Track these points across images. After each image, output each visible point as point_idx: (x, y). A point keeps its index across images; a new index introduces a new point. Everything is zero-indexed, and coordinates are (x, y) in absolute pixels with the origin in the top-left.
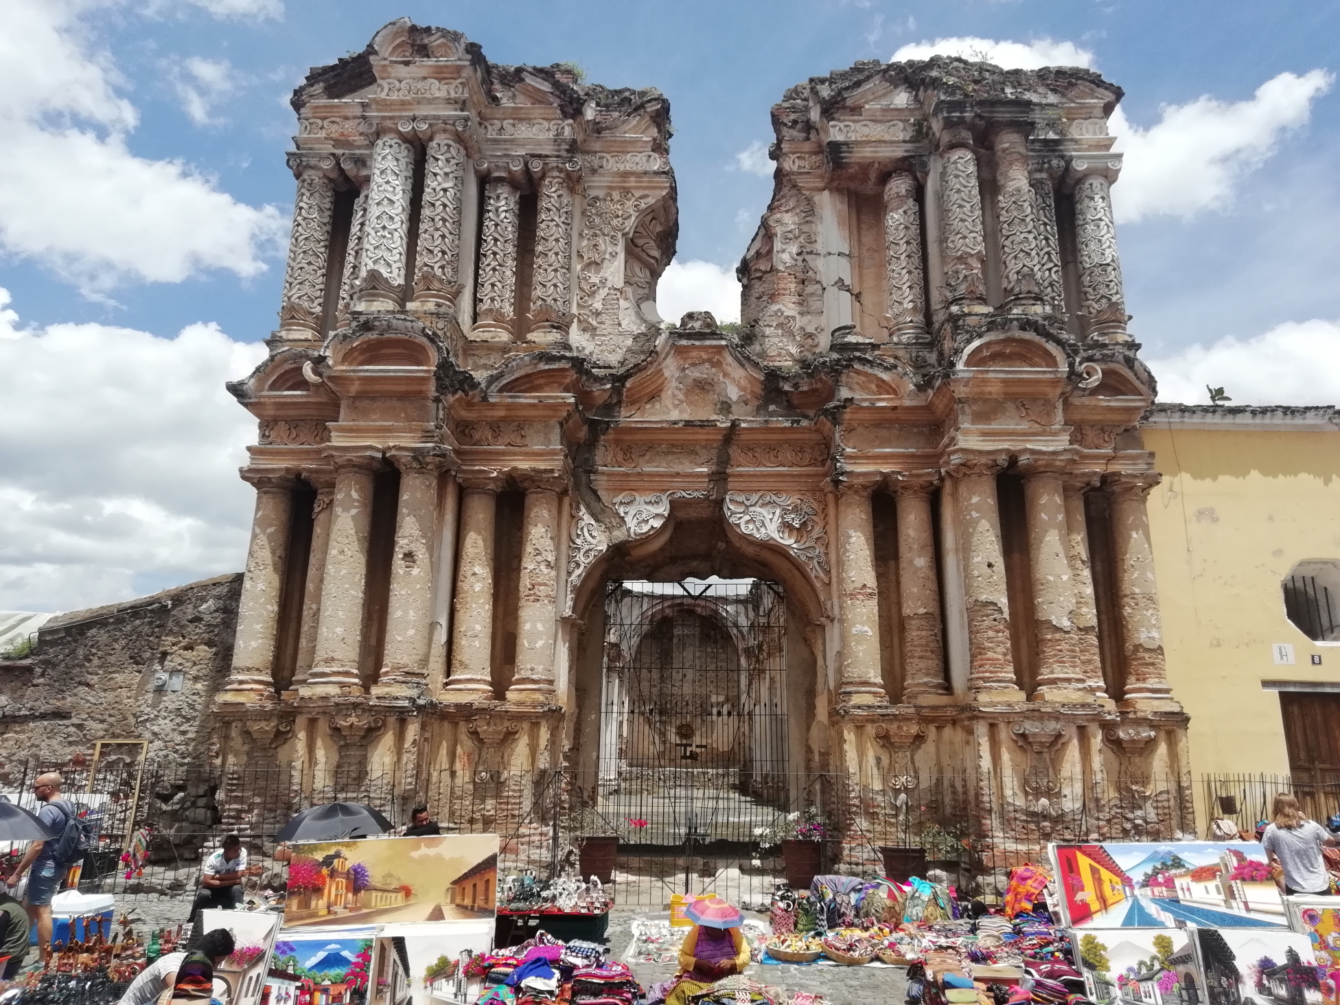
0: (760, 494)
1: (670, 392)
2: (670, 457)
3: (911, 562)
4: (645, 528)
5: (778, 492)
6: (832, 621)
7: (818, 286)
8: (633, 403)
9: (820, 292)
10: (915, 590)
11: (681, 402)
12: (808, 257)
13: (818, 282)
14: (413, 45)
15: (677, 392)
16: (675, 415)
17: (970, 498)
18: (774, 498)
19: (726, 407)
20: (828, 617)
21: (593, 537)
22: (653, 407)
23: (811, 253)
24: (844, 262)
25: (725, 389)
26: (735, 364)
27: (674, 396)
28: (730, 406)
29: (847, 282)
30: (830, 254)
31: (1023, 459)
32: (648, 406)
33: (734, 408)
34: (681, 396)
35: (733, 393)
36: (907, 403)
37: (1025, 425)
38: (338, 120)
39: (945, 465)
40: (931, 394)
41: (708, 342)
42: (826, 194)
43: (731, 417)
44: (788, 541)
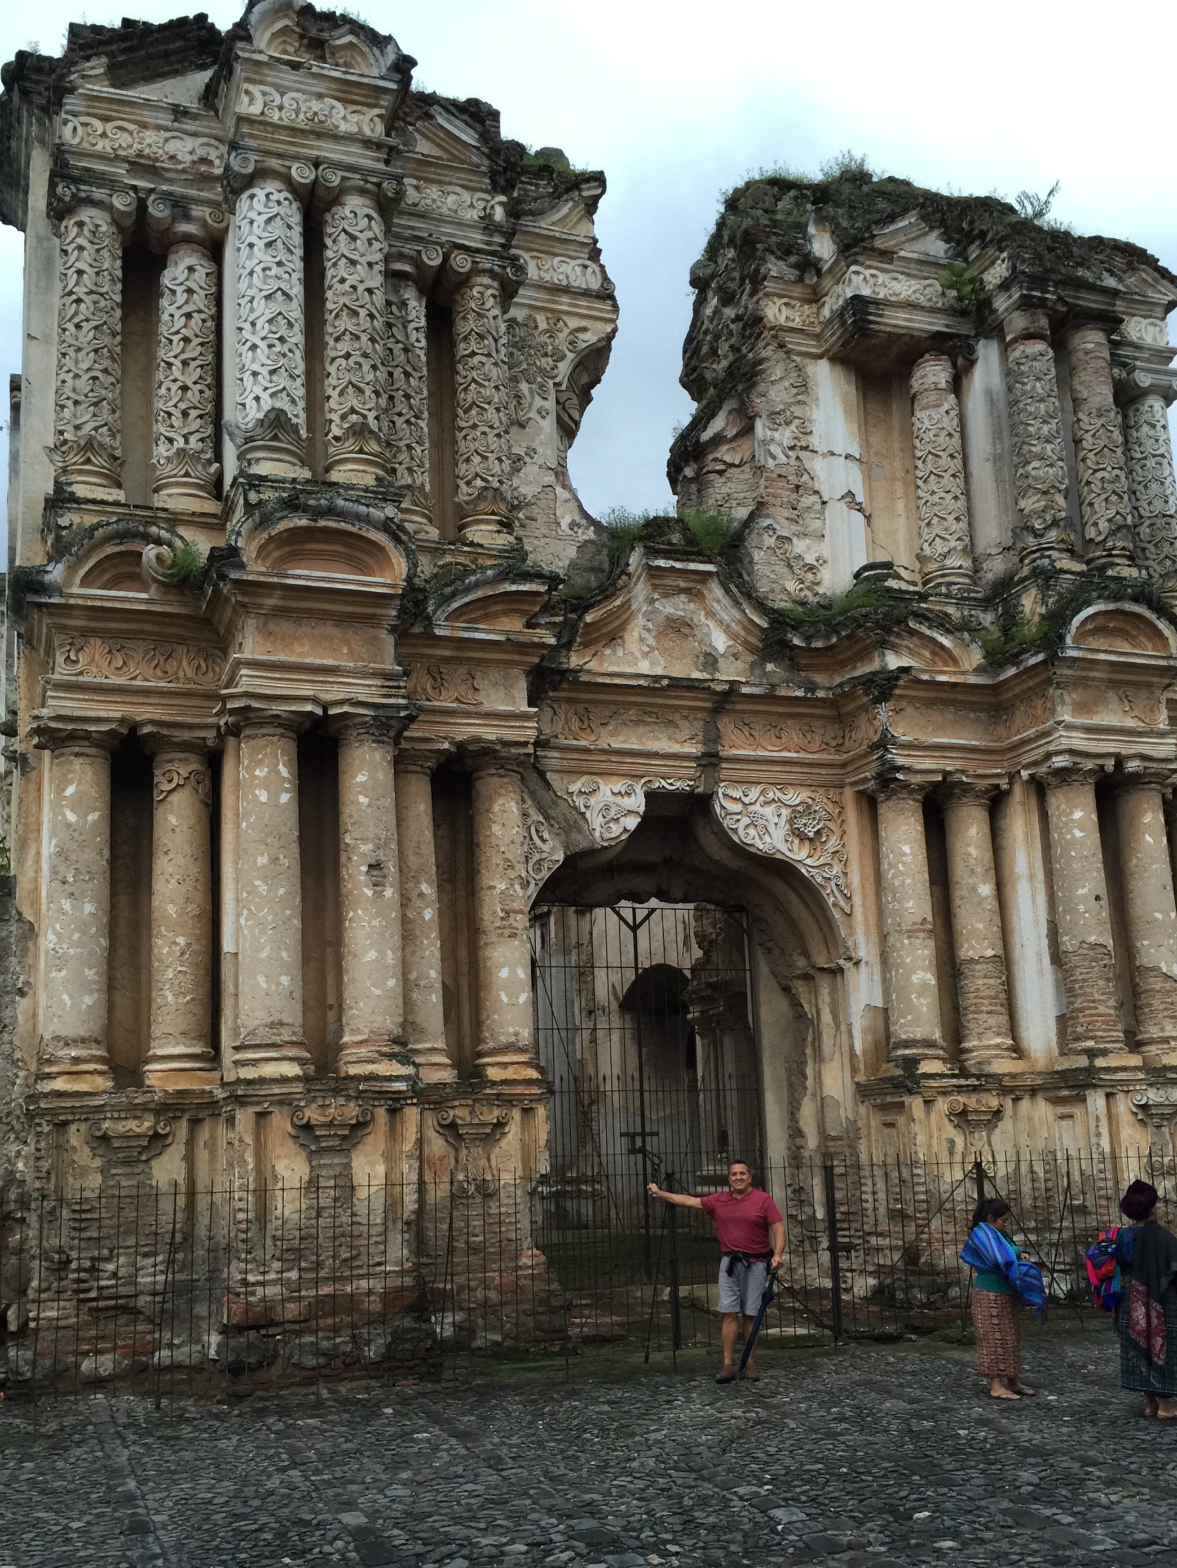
0: (760, 787)
1: (635, 634)
2: (642, 728)
3: (974, 889)
4: (616, 830)
5: (783, 786)
6: (857, 963)
7: (815, 498)
8: (586, 645)
9: (818, 507)
10: (981, 926)
11: (652, 649)
12: (803, 454)
13: (816, 492)
14: (302, 37)
15: (645, 635)
16: (644, 667)
17: (1071, 813)
18: (779, 794)
19: (710, 661)
20: (850, 959)
21: (544, 841)
22: (614, 652)
23: (806, 448)
24: (854, 468)
25: (708, 635)
26: (726, 601)
27: (642, 640)
28: (716, 661)
29: (860, 498)
30: (833, 454)
31: (1132, 766)
32: (608, 652)
33: (722, 663)
34: (652, 641)
35: (720, 642)
36: (972, 680)
37: (1129, 723)
38: (131, 127)
39: (1026, 767)
40: (1012, 671)
41: (692, 566)
42: (824, 365)
43: (718, 676)
44: (799, 854)
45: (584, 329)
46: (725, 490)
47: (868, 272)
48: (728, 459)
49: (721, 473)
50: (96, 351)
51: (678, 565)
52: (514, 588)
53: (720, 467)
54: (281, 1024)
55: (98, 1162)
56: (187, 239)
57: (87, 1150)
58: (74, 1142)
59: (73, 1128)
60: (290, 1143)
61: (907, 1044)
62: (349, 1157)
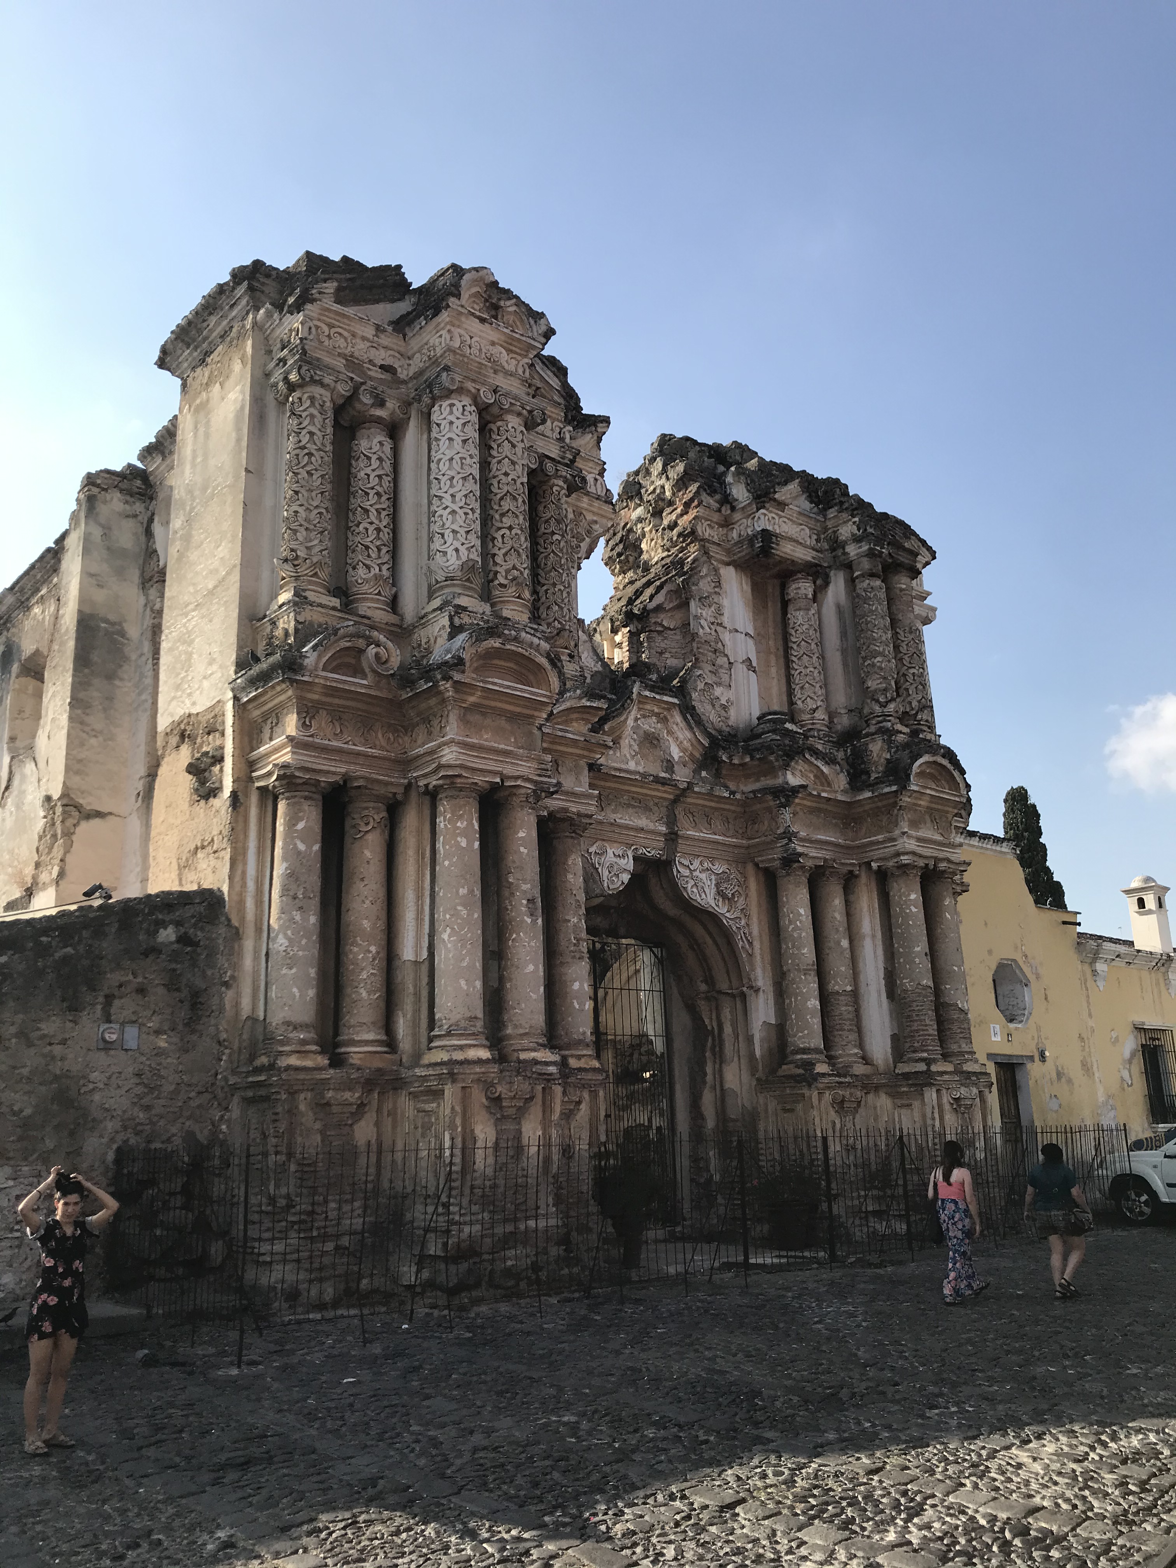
0: (700, 859)
1: (627, 741)
2: (630, 810)
3: (838, 943)
4: (617, 882)
5: (712, 860)
6: (757, 991)
7: (726, 660)
9: (727, 666)
10: (843, 969)
11: (637, 754)
12: (719, 629)
13: (726, 656)
14: (486, 300)
15: (633, 743)
16: (632, 765)
17: (909, 895)
18: (710, 865)
19: (669, 766)
20: (751, 987)
22: (617, 753)
23: (721, 625)
24: (751, 642)
25: (669, 748)
26: (682, 724)
27: (630, 746)
28: (673, 766)
29: (754, 664)
30: (737, 631)
31: (942, 865)
32: (614, 753)
33: (677, 768)
34: (636, 748)
35: (676, 753)
36: (840, 797)
37: (938, 837)
38: (345, 334)
39: (877, 860)
40: (868, 794)
41: (666, 698)
42: (731, 569)
43: (674, 776)
44: (722, 909)
45: (596, 522)
46: (663, 645)
47: (771, 515)
48: (665, 623)
49: (659, 632)
50: (322, 493)
51: (658, 697)
52: (588, 704)
53: (659, 629)
54: (476, 1018)
55: (318, 1126)
56: (379, 420)
57: (311, 1114)
58: (302, 1107)
59: (302, 1096)
60: (484, 1112)
61: (804, 1051)
62: (519, 1123)
